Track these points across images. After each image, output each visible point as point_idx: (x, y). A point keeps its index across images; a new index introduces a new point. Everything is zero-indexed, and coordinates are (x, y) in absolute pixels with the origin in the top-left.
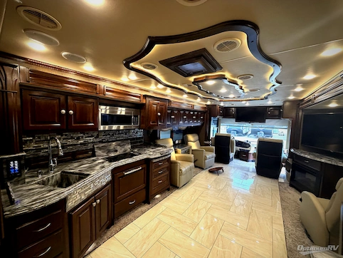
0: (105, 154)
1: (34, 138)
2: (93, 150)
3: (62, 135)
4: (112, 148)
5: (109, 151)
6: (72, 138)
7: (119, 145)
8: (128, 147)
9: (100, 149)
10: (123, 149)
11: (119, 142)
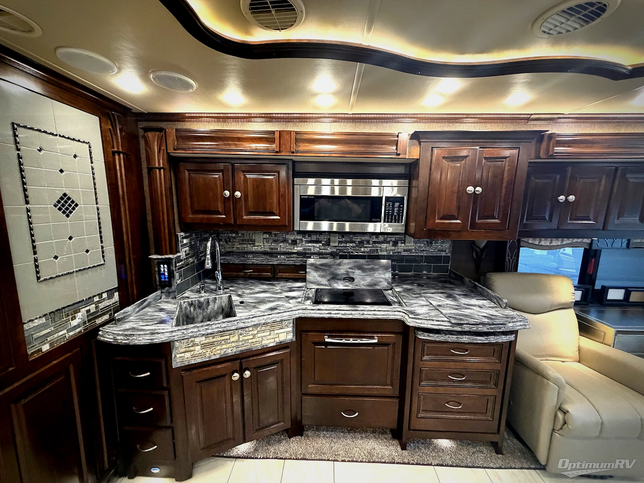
0: (324, 281)
1: (237, 233)
2: (303, 267)
3: (270, 233)
4: (342, 271)
5: (335, 277)
6: (285, 241)
7: (360, 268)
8: (383, 277)
9: (316, 268)
10: (368, 280)
11: (362, 261)
